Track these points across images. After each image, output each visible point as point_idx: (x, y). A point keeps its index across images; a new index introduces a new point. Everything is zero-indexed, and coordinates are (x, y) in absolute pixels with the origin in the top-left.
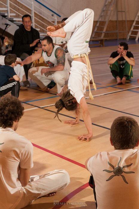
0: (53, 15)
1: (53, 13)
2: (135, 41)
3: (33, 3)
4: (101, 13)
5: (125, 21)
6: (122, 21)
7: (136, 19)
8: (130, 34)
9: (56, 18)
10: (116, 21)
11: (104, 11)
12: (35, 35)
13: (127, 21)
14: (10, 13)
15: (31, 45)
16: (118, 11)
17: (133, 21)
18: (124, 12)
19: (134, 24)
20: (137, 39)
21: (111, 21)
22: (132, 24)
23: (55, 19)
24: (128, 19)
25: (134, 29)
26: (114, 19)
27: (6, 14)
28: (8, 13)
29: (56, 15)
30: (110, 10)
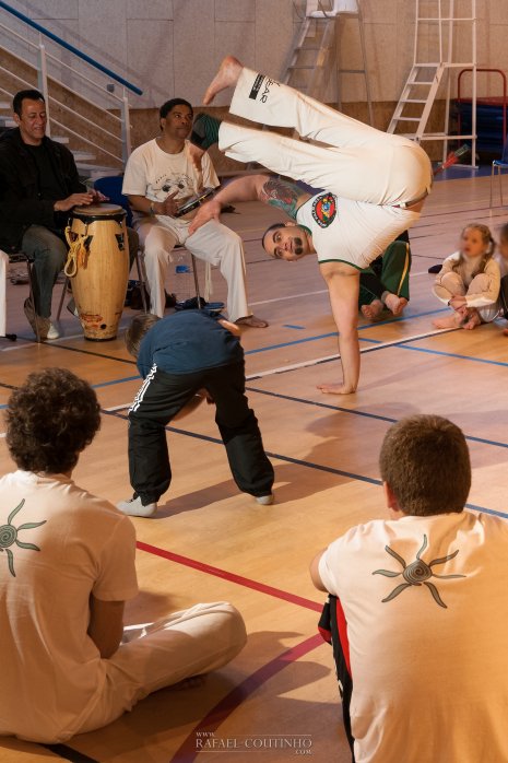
0: (111, 89)
1: (111, 81)
3: (42, 47)
5: (366, 104)
6: (357, 103)
7: (405, 98)
9: (125, 99)
13: (373, 103)
15: (59, 206)
16: (342, 71)
17: (395, 104)
18: (363, 72)
19: (397, 115)
22: (391, 114)
23: (123, 103)
24: (376, 98)
29: (125, 87)
30: (312, 68)
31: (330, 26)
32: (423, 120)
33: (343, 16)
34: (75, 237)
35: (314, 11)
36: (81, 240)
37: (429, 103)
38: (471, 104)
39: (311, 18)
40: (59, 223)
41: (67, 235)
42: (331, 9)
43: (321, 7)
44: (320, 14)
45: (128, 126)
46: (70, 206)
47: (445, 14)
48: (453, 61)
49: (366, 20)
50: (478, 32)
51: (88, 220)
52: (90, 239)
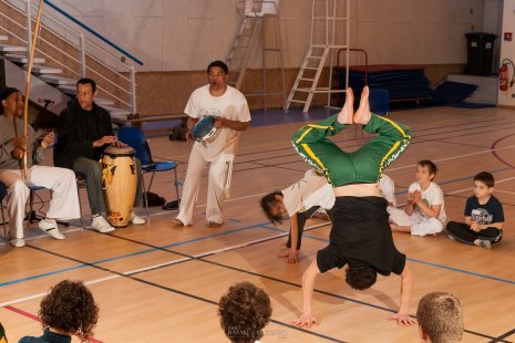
0: (123, 60)
1: (123, 55)
2: (302, 115)
4: (229, 54)
5: (281, 70)
6: (275, 69)
7: (304, 66)
8: (290, 98)
9: (133, 68)
10: (261, 70)
11: (234, 49)
13: (285, 69)
14: (35, 57)
15: (95, 144)
16: (266, 49)
17: (298, 70)
18: (279, 50)
19: (300, 77)
20: (306, 110)
21: (249, 70)
22: (296, 76)
23: (131, 70)
24: (287, 66)
25: (299, 87)
26: (257, 65)
27: (25, 61)
28: (28, 57)
30: (248, 47)
31: (259, 22)
32: (316, 80)
33: (267, 16)
34: (105, 166)
35: (249, 12)
36: (110, 168)
37: (320, 70)
38: (345, 70)
39: (247, 17)
42: (260, 11)
43: (253, 10)
44: (253, 14)
45: (134, 84)
46: (102, 144)
47: (331, 15)
48: (335, 44)
49: (282, 18)
50: (351, 26)
51: (113, 156)
52: (115, 167)
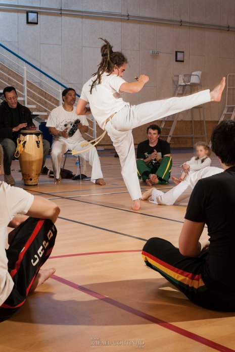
6: (201, 121)
12: (23, 113)
13: (206, 121)
15: (14, 130)
21: (182, 121)
26: (188, 118)
34: (20, 142)
35: (182, 83)
36: (22, 143)
39: (180, 85)
40: (15, 137)
41: (18, 141)
42: (189, 82)
44: (184, 84)
46: (18, 129)
51: (25, 134)
52: (25, 142)
